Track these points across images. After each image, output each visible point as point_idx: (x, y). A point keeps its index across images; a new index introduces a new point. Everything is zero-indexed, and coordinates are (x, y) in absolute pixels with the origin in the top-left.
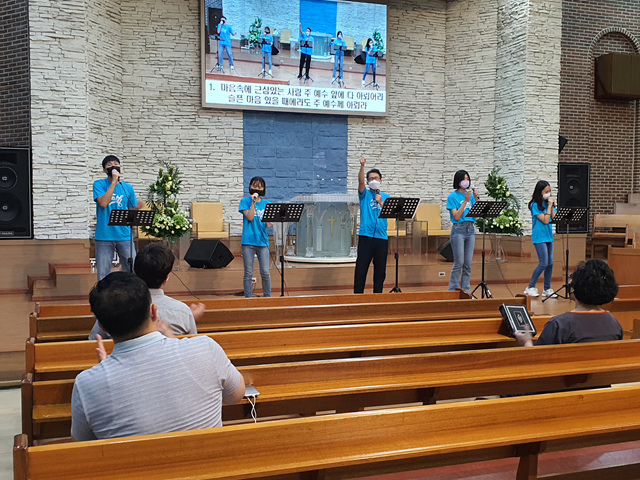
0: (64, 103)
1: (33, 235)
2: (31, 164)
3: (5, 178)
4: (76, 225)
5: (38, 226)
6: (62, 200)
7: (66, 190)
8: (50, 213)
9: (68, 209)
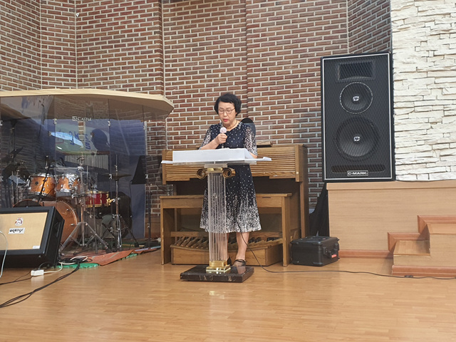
2: (392, 75)
3: (356, 98)
5: (402, 162)
6: (436, 123)
7: (441, 108)
8: (419, 143)
9: (445, 135)
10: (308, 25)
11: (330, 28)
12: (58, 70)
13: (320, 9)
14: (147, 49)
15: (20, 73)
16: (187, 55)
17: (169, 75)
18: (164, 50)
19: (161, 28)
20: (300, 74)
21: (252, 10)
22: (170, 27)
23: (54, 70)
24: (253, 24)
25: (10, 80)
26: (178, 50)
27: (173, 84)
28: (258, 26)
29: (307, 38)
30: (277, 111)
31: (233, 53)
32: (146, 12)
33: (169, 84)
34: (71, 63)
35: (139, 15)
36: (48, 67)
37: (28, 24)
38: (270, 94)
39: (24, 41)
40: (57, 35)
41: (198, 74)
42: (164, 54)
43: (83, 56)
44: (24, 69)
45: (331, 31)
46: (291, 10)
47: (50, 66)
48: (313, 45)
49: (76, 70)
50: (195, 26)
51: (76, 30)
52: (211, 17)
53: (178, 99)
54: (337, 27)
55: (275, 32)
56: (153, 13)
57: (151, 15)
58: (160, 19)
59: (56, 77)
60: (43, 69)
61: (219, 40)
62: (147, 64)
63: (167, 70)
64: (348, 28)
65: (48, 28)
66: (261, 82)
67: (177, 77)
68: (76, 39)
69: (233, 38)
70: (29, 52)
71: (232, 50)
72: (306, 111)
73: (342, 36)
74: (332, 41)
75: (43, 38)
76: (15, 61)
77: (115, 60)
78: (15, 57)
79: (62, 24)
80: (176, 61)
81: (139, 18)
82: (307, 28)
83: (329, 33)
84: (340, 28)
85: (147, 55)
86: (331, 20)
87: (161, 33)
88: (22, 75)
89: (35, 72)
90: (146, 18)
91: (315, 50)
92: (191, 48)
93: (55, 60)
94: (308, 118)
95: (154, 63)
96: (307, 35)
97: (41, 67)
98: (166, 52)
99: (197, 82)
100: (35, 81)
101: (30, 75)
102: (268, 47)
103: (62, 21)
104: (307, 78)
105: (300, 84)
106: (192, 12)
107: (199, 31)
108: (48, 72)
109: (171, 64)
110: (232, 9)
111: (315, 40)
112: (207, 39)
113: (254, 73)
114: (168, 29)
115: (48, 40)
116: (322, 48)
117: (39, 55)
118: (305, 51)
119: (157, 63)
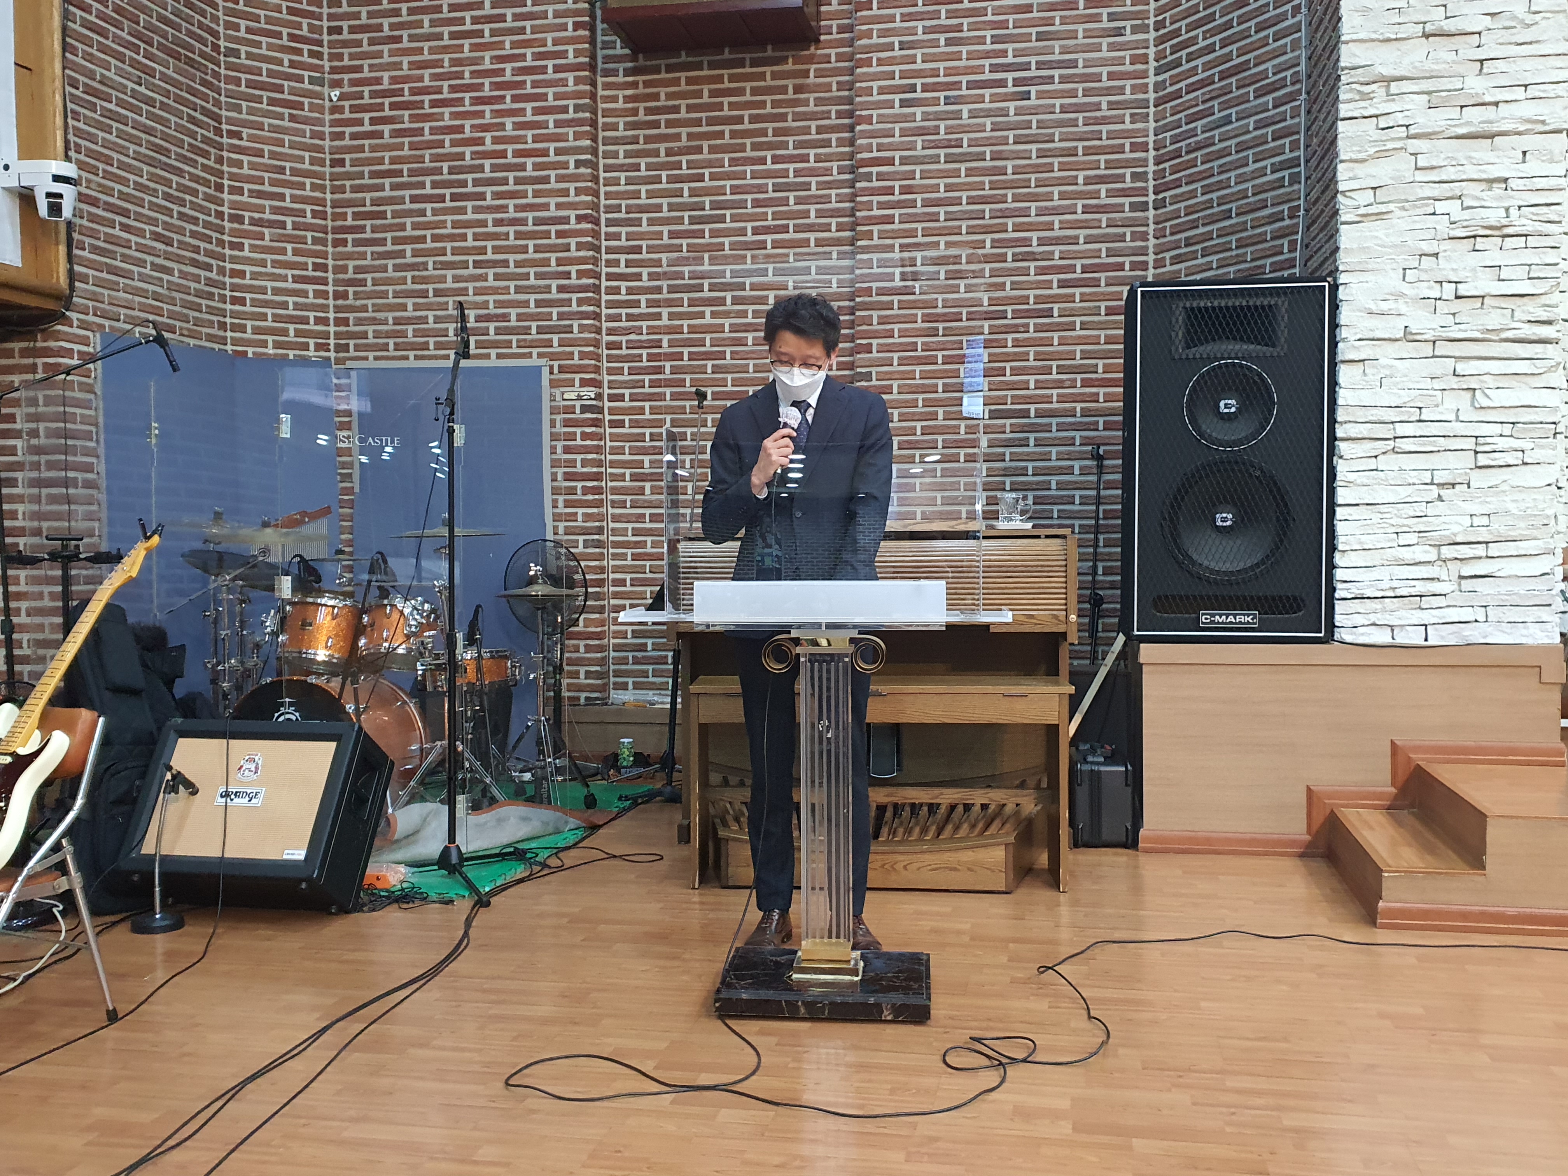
0: (1476, 85)
1: (1331, 627)
2: (1334, 344)
3: (1228, 405)
4: (1503, 587)
5: (1354, 590)
6: (1453, 485)
7: (1470, 444)
8: (1404, 539)
9: (1477, 521)
10: (1037, 169)
11: (1101, 180)
12: (276, 264)
13: (1074, 123)
14: (553, 212)
15: (169, 271)
16: (673, 235)
17: (616, 291)
18: (603, 217)
19: (594, 152)
20: (1009, 309)
21: (875, 113)
22: (621, 149)
23: (263, 263)
24: (875, 154)
25: (143, 293)
26: (645, 216)
27: (630, 318)
28: (890, 162)
29: (1033, 205)
30: (941, 411)
31: (812, 236)
32: (551, 102)
33: (617, 318)
34: (315, 241)
35: (529, 106)
36: (246, 253)
37: (192, 120)
38: (921, 361)
39: (179, 172)
40: (273, 155)
41: (706, 294)
42: (604, 229)
43: (350, 222)
44: (179, 260)
45: (1103, 188)
46: (988, 122)
47: (253, 249)
48: (1050, 227)
49: (330, 262)
50: (699, 150)
51: (327, 143)
52: (747, 126)
53: (645, 364)
54: (1121, 178)
55: (942, 182)
56: (571, 103)
57: (565, 110)
58: (593, 123)
59: (269, 284)
60: (234, 260)
61: (771, 194)
62: (553, 256)
63: (610, 277)
64: (1151, 183)
65: (245, 132)
66: (896, 327)
67: (643, 298)
68: (327, 170)
69: (814, 191)
70: (194, 206)
71: (810, 228)
72: (1025, 414)
73: (1134, 207)
74: (1104, 218)
75: (233, 163)
76: (157, 237)
77: (452, 238)
78: (154, 222)
79: (286, 123)
80: (638, 250)
81: (529, 117)
82: (1033, 177)
83: (1096, 195)
84: (1128, 183)
85: (553, 229)
86: (1103, 158)
87: (595, 166)
88: (175, 279)
89: (208, 267)
90: (551, 119)
91: (1058, 241)
92: (686, 214)
93: (266, 231)
94: (1032, 437)
95: (574, 253)
96: (1034, 198)
97: (227, 252)
98: (610, 223)
99: (702, 315)
100: (210, 296)
101: (197, 279)
102: (920, 226)
103: (286, 111)
104: (1032, 322)
105: (1010, 337)
106: (690, 108)
107: (709, 164)
108: (248, 269)
109: (623, 258)
110: (812, 108)
111: (1055, 211)
112: (735, 190)
113: (875, 298)
114: (615, 155)
115: (246, 171)
116: (1077, 237)
117: (220, 215)
118: (1027, 242)
119: (582, 253)
